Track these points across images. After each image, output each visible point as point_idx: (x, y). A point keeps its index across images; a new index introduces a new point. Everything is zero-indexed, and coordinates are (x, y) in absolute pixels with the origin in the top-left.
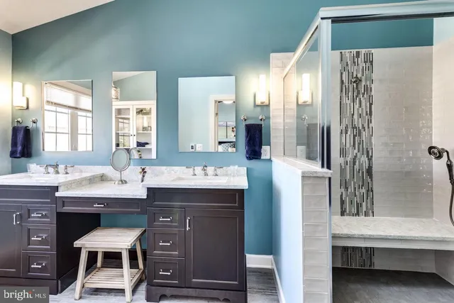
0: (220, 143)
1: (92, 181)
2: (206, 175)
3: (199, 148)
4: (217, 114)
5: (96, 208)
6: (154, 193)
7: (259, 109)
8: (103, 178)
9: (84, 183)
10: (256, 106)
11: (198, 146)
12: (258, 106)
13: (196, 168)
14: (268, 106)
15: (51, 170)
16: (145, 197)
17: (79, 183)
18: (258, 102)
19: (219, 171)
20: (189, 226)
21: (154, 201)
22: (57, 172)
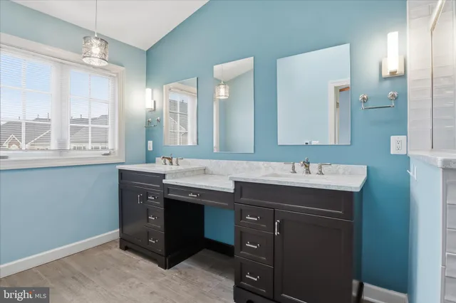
1: (195, 172)
2: (308, 172)
5: (192, 198)
6: (241, 188)
7: (387, 83)
8: (205, 171)
10: (383, 79)
12: (386, 79)
13: (296, 164)
14: (404, 76)
15: (167, 161)
16: (232, 191)
18: (386, 73)
19: (325, 169)
20: (279, 230)
21: (241, 196)
22: (171, 163)
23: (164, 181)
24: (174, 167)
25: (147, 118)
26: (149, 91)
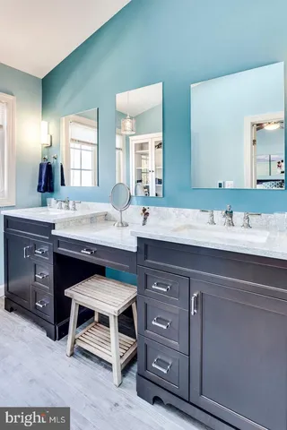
0: (259, 182)
1: (93, 219)
3: (229, 185)
4: (254, 141)
5: (84, 254)
6: (146, 246)
8: (106, 217)
9: (84, 221)
11: (227, 183)
13: (215, 213)
15: (63, 205)
16: (135, 250)
17: (78, 222)
19: (253, 219)
20: (196, 308)
21: (146, 258)
22: (68, 208)
23: (53, 232)
24: (71, 213)
25: (43, 155)
26: (44, 124)
